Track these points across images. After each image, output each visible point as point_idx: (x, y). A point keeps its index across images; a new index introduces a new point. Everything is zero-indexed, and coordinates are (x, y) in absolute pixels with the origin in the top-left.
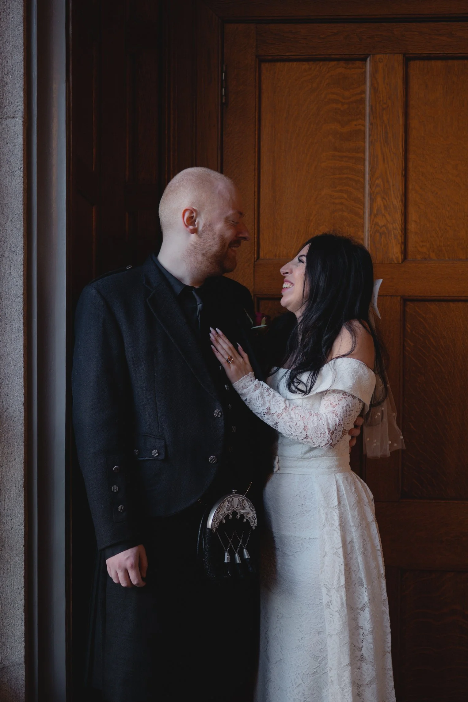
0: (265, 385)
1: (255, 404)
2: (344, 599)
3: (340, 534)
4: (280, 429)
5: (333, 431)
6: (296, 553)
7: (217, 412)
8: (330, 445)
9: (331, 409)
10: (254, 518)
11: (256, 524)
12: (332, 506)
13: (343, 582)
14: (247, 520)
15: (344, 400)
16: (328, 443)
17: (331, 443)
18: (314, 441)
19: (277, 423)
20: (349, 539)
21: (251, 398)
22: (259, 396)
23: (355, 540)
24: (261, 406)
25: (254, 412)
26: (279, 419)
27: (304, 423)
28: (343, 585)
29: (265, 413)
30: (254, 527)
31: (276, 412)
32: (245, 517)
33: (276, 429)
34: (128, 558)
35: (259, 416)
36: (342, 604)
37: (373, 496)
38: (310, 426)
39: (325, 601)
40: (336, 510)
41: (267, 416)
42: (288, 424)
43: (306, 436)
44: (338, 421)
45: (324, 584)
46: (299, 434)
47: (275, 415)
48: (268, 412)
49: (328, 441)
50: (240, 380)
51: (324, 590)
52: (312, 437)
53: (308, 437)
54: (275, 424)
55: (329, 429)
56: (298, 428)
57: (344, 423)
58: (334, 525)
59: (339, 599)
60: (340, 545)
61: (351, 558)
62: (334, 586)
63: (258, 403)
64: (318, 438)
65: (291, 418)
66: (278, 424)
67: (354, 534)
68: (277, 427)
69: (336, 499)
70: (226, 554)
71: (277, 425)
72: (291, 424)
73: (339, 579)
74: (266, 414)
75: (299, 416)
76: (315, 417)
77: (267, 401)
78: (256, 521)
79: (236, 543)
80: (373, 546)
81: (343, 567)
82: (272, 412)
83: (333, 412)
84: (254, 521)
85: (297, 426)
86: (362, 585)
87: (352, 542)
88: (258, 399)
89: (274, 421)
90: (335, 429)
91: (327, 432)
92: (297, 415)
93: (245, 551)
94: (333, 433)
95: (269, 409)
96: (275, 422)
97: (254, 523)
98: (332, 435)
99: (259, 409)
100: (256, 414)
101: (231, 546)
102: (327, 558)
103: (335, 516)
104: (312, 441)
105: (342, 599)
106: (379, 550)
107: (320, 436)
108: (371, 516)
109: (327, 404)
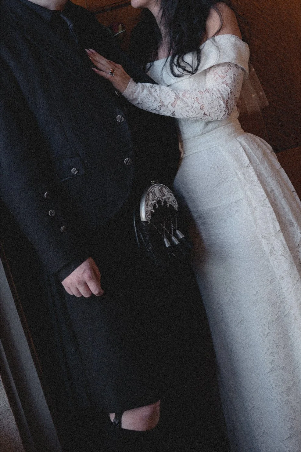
0: (148, 85)
1: (148, 103)
2: (284, 242)
3: (261, 187)
4: (178, 116)
5: (227, 100)
6: (227, 219)
7: (119, 118)
8: (227, 115)
9: (221, 81)
10: (175, 201)
11: (177, 206)
12: (246, 165)
13: (278, 228)
14: (170, 204)
15: (229, 71)
16: (226, 113)
17: (228, 113)
18: (212, 116)
19: (173, 112)
20: (269, 190)
21: (142, 99)
22: (149, 94)
23: (274, 188)
24: (154, 102)
25: (149, 110)
26: (174, 108)
27: (199, 103)
28: (279, 230)
29: (160, 107)
30: (177, 209)
31: (169, 102)
32: (168, 202)
33: (175, 117)
34: (84, 272)
35: (155, 112)
36: (284, 247)
37: (271, 147)
38: (206, 103)
39: (267, 251)
40: (249, 168)
41: (162, 109)
42: (184, 110)
43: (204, 114)
44: (229, 90)
45: (262, 236)
46: (197, 115)
47: (169, 106)
48: (162, 105)
49: (225, 112)
50: (128, 87)
51: (264, 242)
52: (210, 113)
53: (206, 114)
54: (172, 114)
55: (224, 99)
56: (195, 110)
57: (235, 91)
58: (253, 181)
59: (280, 244)
60: (265, 196)
61: (277, 205)
62: (272, 234)
63: (150, 101)
64: (215, 112)
65: (186, 103)
66: (175, 112)
67: (272, 183)
68: (175, 116)
69: (246, 158)
70: (165, 240)
71: (174, 114)
72: (187, 108)
73: (274, 227)
74: (162, 107)
75: (193, 99)
76: (207, 94)
77: (157, 96)
78: (176, 203)
79: (169, 228)
80: (289, 190)
81: (274, 215)
82: (166, 104)
83: (223, 83)
84: (175, 203)
85: (193, 108)
86: (292, 224)
87: (272, 191)
88: (148, 96)
89: (170, 111)
90: (229, 98)
91: (222, 103)
92: (190, 99)
93: (177, 232)
94: (228, 102)
95: (161, 102)
96: (172, 112)
97: (176, 206)
98: (228, 104)
99: (153, 105)
100: (152, 111)
101: (166, 231)
102: (257, 213)
103: (250, 173)
104: (210, 117)
105: (282, 243)
106: (294, 191)
107: (217, 109)
108: (278, 165)
109: (215, 77)
